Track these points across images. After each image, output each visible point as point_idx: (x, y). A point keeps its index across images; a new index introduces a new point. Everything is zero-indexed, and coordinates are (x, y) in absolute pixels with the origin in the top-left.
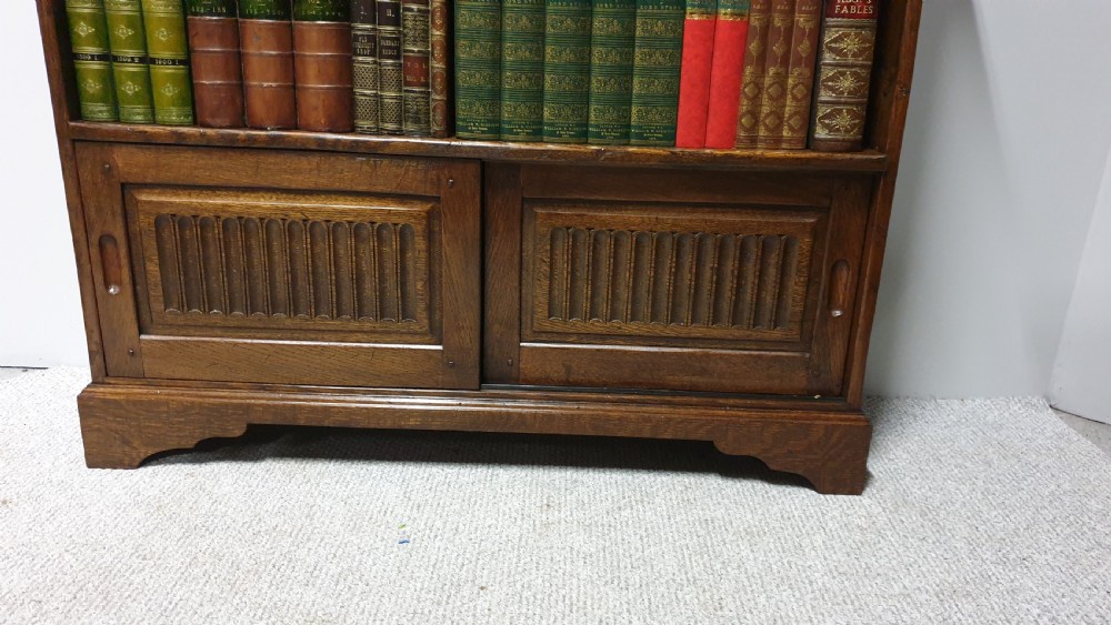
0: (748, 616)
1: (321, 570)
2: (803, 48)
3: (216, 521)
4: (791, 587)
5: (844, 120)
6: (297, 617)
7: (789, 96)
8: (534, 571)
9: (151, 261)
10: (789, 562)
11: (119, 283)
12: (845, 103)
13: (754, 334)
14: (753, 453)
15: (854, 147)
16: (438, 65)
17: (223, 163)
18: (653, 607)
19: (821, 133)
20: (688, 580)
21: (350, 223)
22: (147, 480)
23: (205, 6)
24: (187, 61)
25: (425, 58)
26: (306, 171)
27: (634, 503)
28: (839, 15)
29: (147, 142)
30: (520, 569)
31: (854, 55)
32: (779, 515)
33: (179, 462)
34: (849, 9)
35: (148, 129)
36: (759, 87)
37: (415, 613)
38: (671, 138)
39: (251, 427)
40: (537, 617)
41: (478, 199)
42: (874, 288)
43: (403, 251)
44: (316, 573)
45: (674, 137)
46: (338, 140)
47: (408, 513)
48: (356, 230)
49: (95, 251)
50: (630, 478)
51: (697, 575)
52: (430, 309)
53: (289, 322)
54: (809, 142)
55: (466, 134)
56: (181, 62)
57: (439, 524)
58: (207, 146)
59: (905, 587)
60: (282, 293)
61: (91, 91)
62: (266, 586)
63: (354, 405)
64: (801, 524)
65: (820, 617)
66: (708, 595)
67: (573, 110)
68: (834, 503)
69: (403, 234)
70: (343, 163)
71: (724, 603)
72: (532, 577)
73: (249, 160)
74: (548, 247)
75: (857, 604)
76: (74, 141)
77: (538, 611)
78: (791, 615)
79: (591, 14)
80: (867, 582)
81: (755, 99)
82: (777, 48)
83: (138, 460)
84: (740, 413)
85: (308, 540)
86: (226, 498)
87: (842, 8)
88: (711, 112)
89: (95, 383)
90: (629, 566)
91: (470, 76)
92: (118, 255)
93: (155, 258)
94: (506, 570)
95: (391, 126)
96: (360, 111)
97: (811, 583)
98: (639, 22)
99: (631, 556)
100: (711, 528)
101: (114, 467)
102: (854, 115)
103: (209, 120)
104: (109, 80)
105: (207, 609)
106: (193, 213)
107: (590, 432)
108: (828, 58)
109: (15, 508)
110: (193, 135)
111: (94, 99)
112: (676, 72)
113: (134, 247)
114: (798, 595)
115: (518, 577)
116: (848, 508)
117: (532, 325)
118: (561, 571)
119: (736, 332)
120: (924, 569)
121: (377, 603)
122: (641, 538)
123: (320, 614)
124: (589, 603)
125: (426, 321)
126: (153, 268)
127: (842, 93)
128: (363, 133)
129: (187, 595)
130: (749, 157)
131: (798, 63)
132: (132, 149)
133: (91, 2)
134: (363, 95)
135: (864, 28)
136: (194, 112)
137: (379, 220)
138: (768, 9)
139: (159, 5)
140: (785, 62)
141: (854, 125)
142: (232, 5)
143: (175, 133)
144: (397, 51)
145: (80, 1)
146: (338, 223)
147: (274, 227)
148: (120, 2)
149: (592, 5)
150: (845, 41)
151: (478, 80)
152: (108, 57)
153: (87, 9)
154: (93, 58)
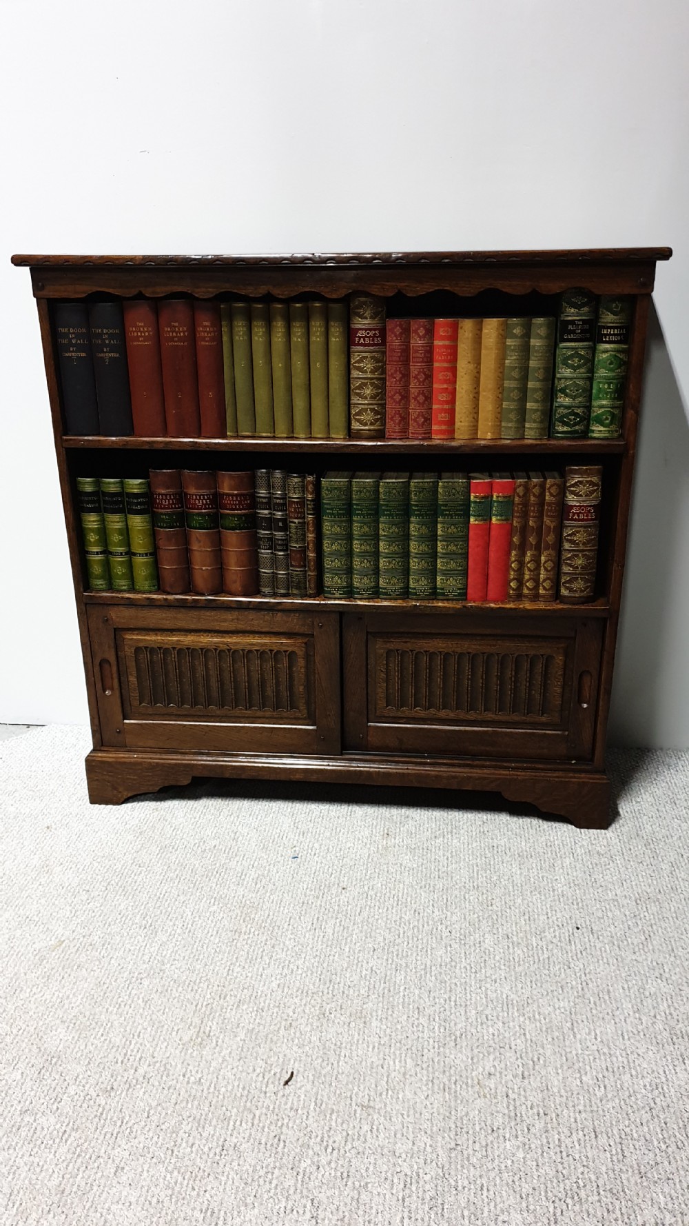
0: (508, 910)
1: (246, 875)
2: (550, 538)
3: (178, 842)
4: (540, 893)
5: (579, 585)
6: (234, 904)
7: (542, 568)
8: (376, 879)
9: (131, 675)
10: (543, 877)
11: (112, 689)
12: (579, 574)
13: (528, 719)
14: (529, 800)
15: (587, 600)
16: (312, 555)
17: (179, 616)
18: (449, 903)
19: (564, 592)
20: (474, 887)
21: (257, 650)
22: (130, 813)
23: (166, 523)
24: (154, 553)
25: (304, 551)
26: (228, 620)
27: (446, 833)
28: (572, 520)
29: (131, 604)
30: (367, 877)
31: (584, 544)
32: (544, 844)
33: (147, 800)
34: (578, 516)
35: (130, 595)
36: (521, 564)
37: (303, 903)
38: (463, 595)
39: (194, 778)
40: (377, 908)
41: (338, 635)
42: (609, 692)
43: (290, 668)
44: (243, 877)
45: (466, 594)
46: (250, 602)
47: (297, 838)
48: (261, 655)
49: (97, 669)
50: (446, 814)
51: (480, 884)
52: (308, 704)
53: (218, 712)
54: (556, 596)
55: (330, 595)
56: (151, 554)
57: (316, 845)
58: (168, 605)
59: (616, 895)
60: (215, 694)
61: (96, 572)
62: (214, 885)
63: (260, 765)
64: (558, 850)
65: (554, 912)
66: (485, 896)
67: (398, 580)
68: (586, 835)
69: (292, 656)
70: (252, 615)
71: (494, 902)
72: (375, 883)
73: (195, 613)
74: (384, 663)
75: (580, 905)
76: (86, 603)
77: (378, 903)
78: (536, 911)
79: (409, 522)
80: (591, 890)
81: (520, 571)
82: (532, 540)
83: (123, 799)
84: (519, 773)
85: (236, 855)
86: (181, 826)
87: (574, 516)
88: (490, 579)
89: (94, 750)
90: (437, 877)
91: (332, 562)
92: (111, 671)
93: (135, 673)
94: (359, 878)
95: (282, 591)
96: (263, 581)
97: (554, 890)
98: (439, 526)
99: (439, 870)
100: (495, 852)
101: (107, 803)
102: (586, 581)
103: (169, 590)
104: (107, 565)
105: (182, 898)
106: (159, 645)
107: (416, 785)
108: (567, 546)
109: (56, 832)
110: (159, 600)
111: (98, 577)
112: (466, 556)
113: (120, 666)
114: (543, 898)
115: (366, 883)
116: (595, 839)
117: (376, 712)
118: (393, 879)
119: (515, 717)
120: (634, 883)
121: (281, 897)
122: (447, 859)
123: (248, 902)
124: (409, 900)
125: (306, 711)
126: (133, 679)
127: (577, 567)
128: (265, 596)
129: (169, 890)
130: (515, 609)
131: (547, 548)
132: (121, 608)
133: (98, 521)
134: (265, 573)
135: (590, 527)
136: (159, 583)
137: (275, 649)
138: (525, 516)
139: (138, 522)
140: (538, 548)
141: (586, 588)
142: (182, 521)
143: (148, 599)
144: (285, 547)
145: (92, 520)
146: (250, 651)
147: (210, 654)
148: (115, 521)
149: (409, 517)
150: (577, 535)
151: (337, 563)
152: (106, 552)
153: (95, 526)
154: (97, 553)
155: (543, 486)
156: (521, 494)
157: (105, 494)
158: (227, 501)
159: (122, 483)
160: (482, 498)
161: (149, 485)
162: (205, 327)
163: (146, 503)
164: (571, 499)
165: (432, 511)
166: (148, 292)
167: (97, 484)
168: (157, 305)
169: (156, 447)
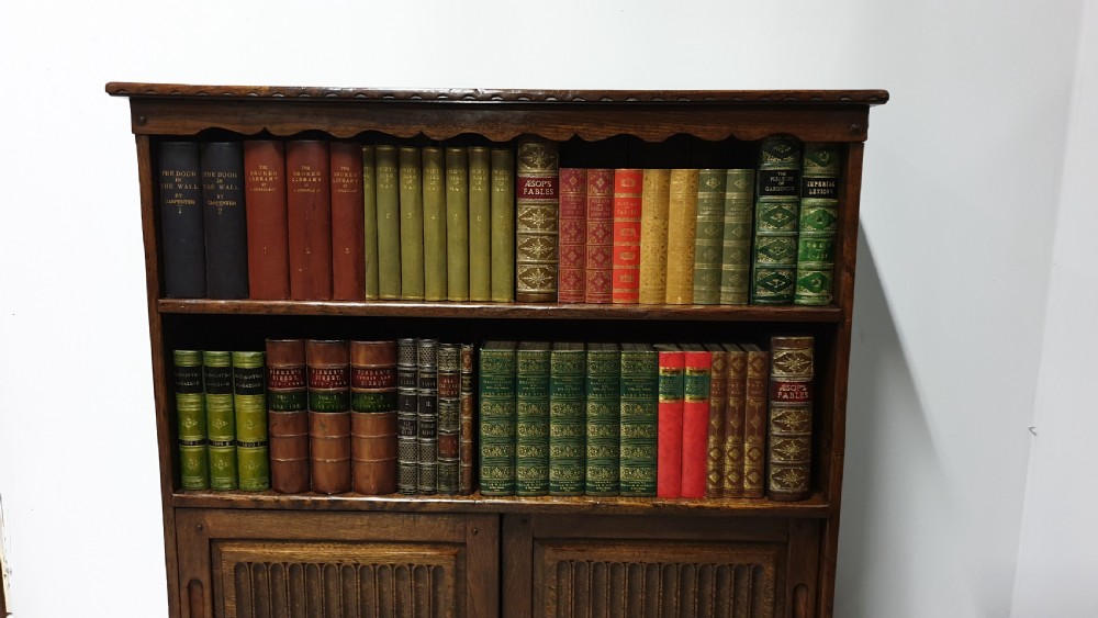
2: (755, 422)
5: (792, 478)
7: (747, 458)
9: (230, 599)
12: (793, 465)
15: (803, 497)
16: (465, 442)
17: (292, 522)
19: (774, 487)
21: (392, 565)
23: (284, 404)
24: (267, 443)
25: (456, 436)
26: (358, 527)
28: (781, 400)
29: (232, 507)
31: (796, 428)
34: (789, 395)
35: (234, 497)
36: (721, 452)
38: (652, 491)
41: (497, 544)
43: (435, 588)
45: (655, 489)
46: (385, 503)
48: (398, 570)
49: (184, 592)
54: (765, 492)
55: (487, 492)
56: (262, 444)
58: (278, 509)
61: (190, 468)
67: (573, 471)
69: (437, 572)
70: (388, 519)
73: (314, 519)
74: (555, 577)
76: (175, 508)
79: (586, 401)
81: (720, 462)
82: (733, 423)
87: (783, 395)
88: (684, 471)
91: (491, 450)
92: (202, 595)
93: (233, 597)
95: (428, 488)
96: (403, 477)
98: (623, 405)
102: (801, 473)
103: (282, 488)
104: (206, 458)
106: (266, 560)
108: (776, 431)
110: (269, 502)
111: (193, 474)
112: (655, 441)
113: (216, 588)
126: (230, 605)
127: (789, 457)
128: (406, 494)
130: (716, 509)
131: (752, 432)
132: (221, 513)
133: (197, 403)
134: (406, 465)
135: (801, 408)
136: (270, 481)
137: (416, 563)
138: (724, 393)
139: (248, 404)
140: (740, 432)
141: (801, 481)
142: (304, 401)
143: (255, 500)
144: (434, 433)
145: (189, 403)
146: (383, 567)
147: (331, 571)
148: (219, 403)
149: (586, 394)
150: (787, 419)
151: (497, 452)
152: (206, 442)
153: (193, 408)
154: (194, 443)
155: (744, 360)
156: (719, 368)
157: (208, 369)
158: (362, 377)
159: (231, 355)
160: (673, 372)
161: (265, 359)
162: (343, 174)
163: (260, 382)
164: (778, 374)
165: (614, 389)
166: (275, 130)
167: (200, 357)
168: (285, 145)
169: (275, 311)
